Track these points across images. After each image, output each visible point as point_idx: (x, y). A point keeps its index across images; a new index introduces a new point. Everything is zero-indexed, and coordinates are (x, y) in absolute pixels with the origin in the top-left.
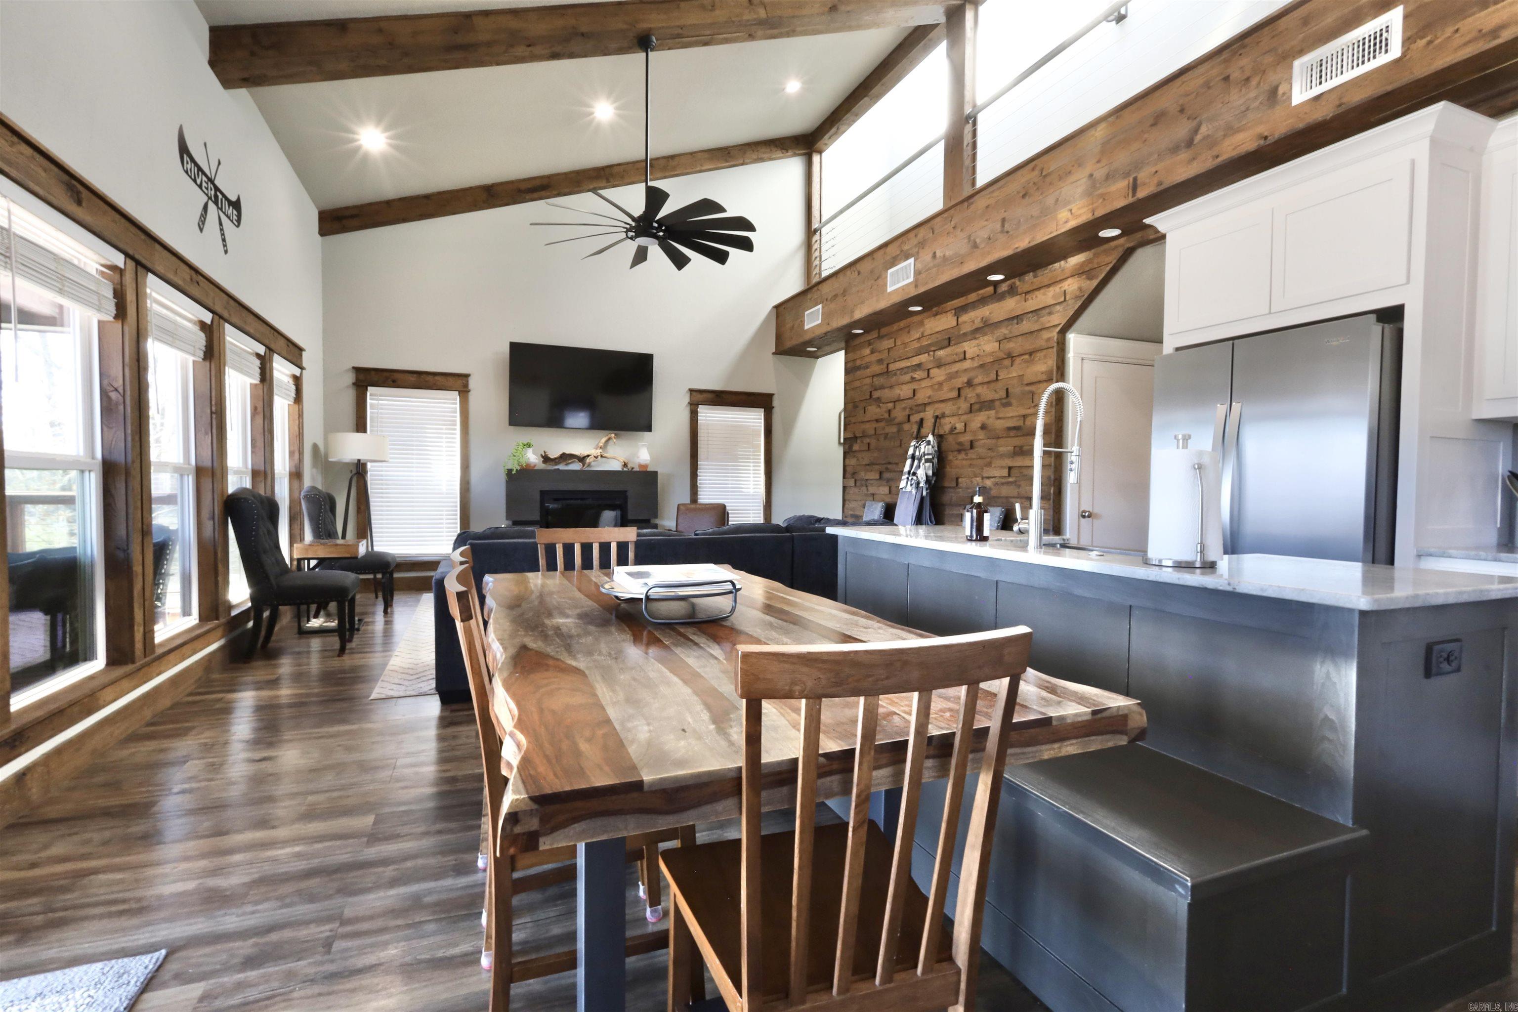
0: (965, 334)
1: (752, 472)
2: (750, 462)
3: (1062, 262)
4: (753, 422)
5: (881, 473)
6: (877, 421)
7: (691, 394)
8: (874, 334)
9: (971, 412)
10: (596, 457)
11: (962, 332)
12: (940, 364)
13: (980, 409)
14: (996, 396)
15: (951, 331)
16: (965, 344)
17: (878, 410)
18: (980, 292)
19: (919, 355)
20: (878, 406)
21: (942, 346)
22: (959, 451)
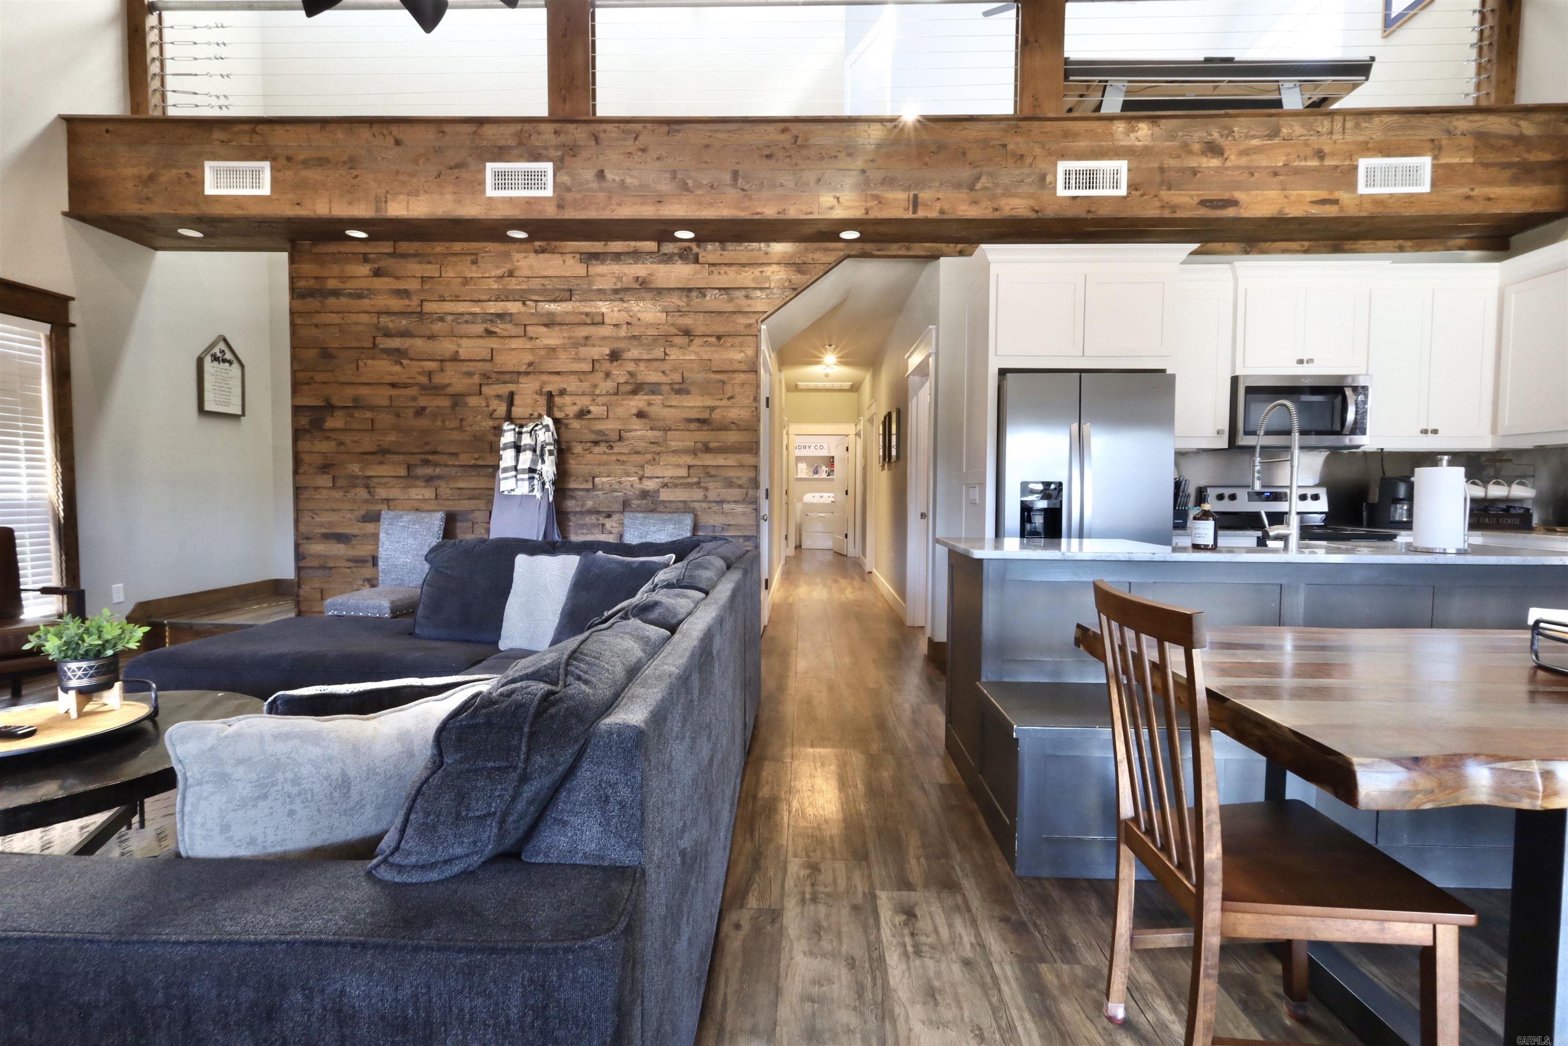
0: (601, 291)
1: (22, 456)
2: (17, 435)
3: (762, 245)
4: (21, 350)
5: (409, 467)
6: (393, 385)
9: (617, 394)
11: (595, 287)
12: (550, 322)
13: (635, 392)
14: (664, 379)
15: (574, 281)
16: (601, 303)
17: (397, 368)
18: (633, 244)
19: (502, 301)
20: (396, 363)
21: (553, 297)
22: (596, 443)
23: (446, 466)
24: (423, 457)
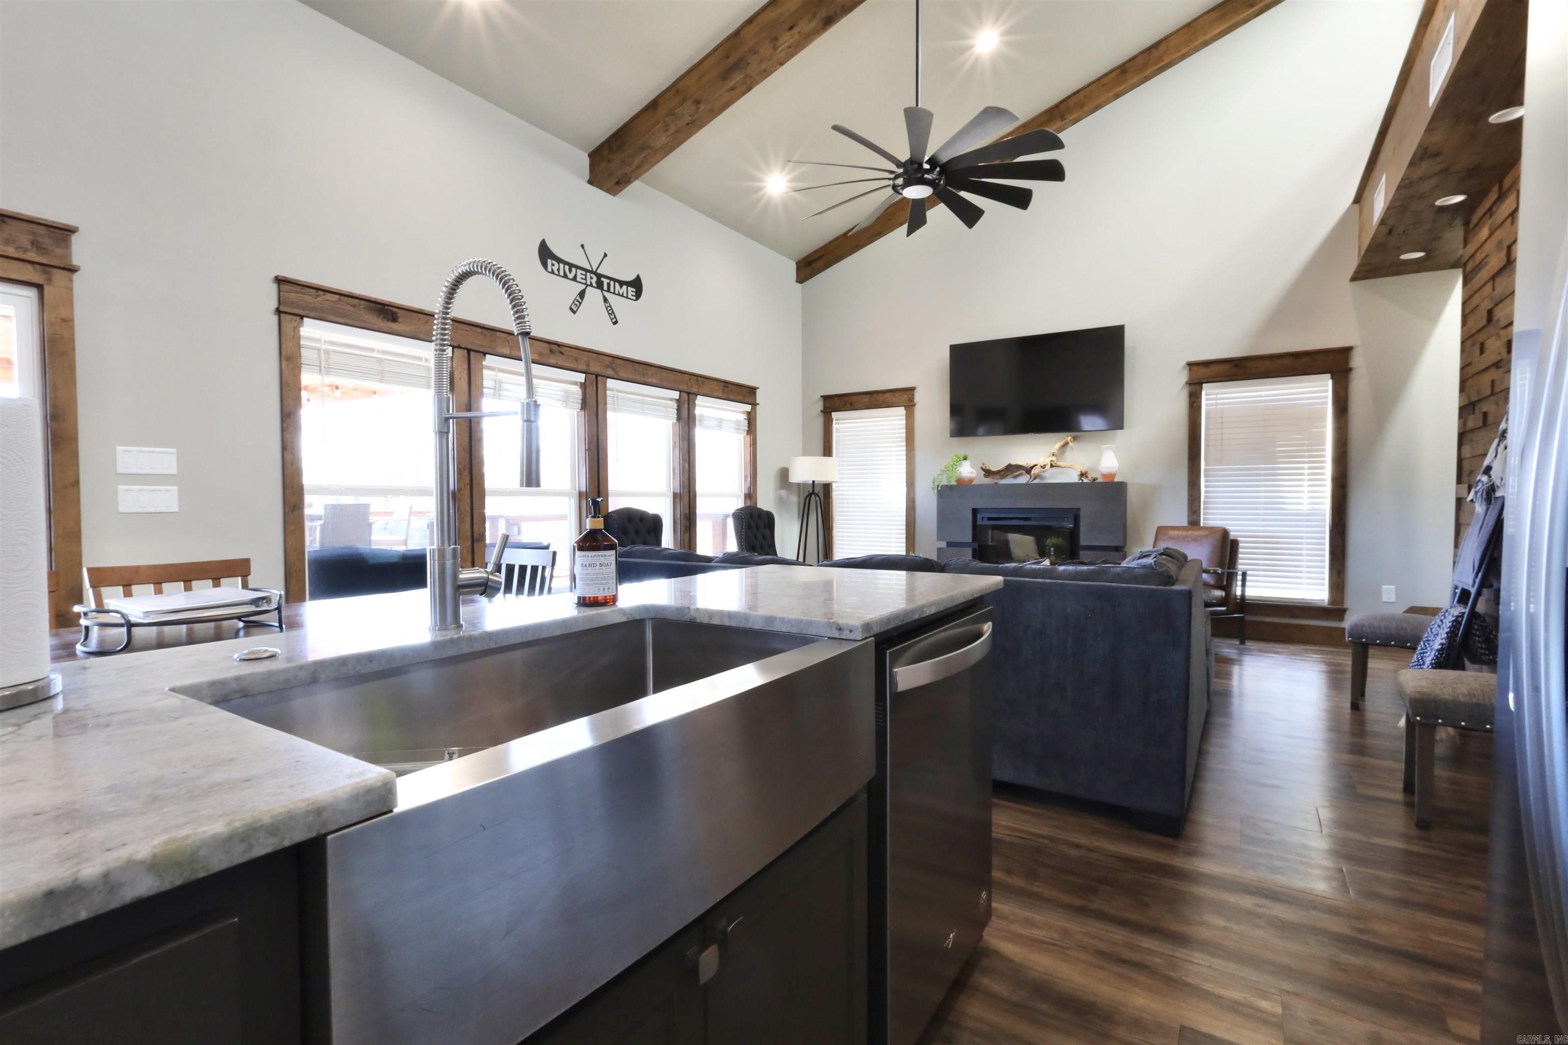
7: (1190, 370)
10: (1043, 467)
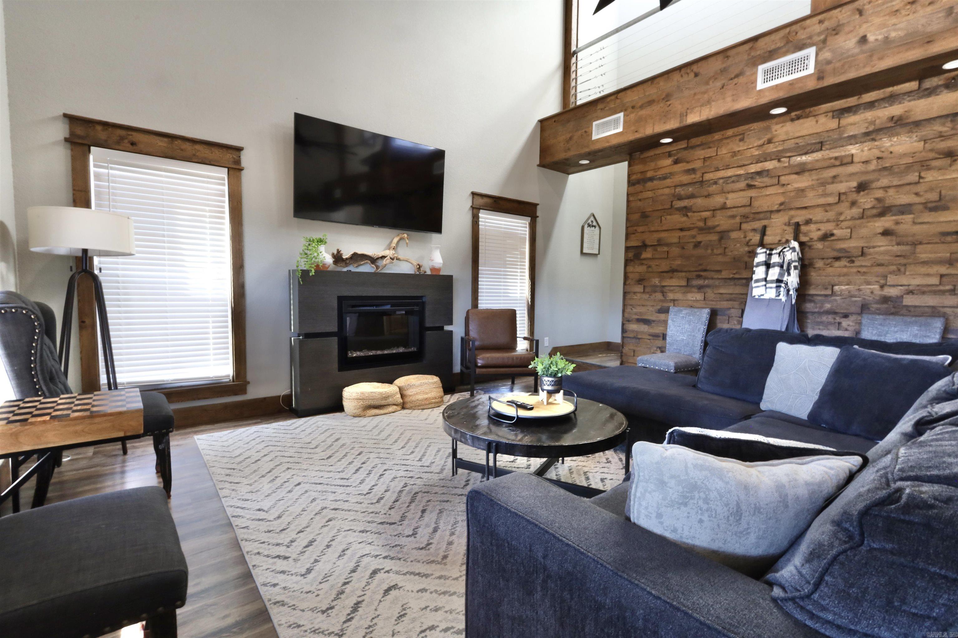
0: (852, 137)
2: (517, 268)
4: (521, 230)
5: (688, 280)
6: (682, 230)
7: (473, 198)
8: (683, 144)
9: (862, 218)
11: (846, 135)
12: (801, 170)
13: (882, 214)
14: (917, 200)
15: (826, 135)
16: (850, 147)
17: (685, 219)
18: (890, 89)
19: (761, 162)
20: (684, 215)
21: (805, 151)
22: (837, 259)
23: (712, 279)
24: (697, 273)
